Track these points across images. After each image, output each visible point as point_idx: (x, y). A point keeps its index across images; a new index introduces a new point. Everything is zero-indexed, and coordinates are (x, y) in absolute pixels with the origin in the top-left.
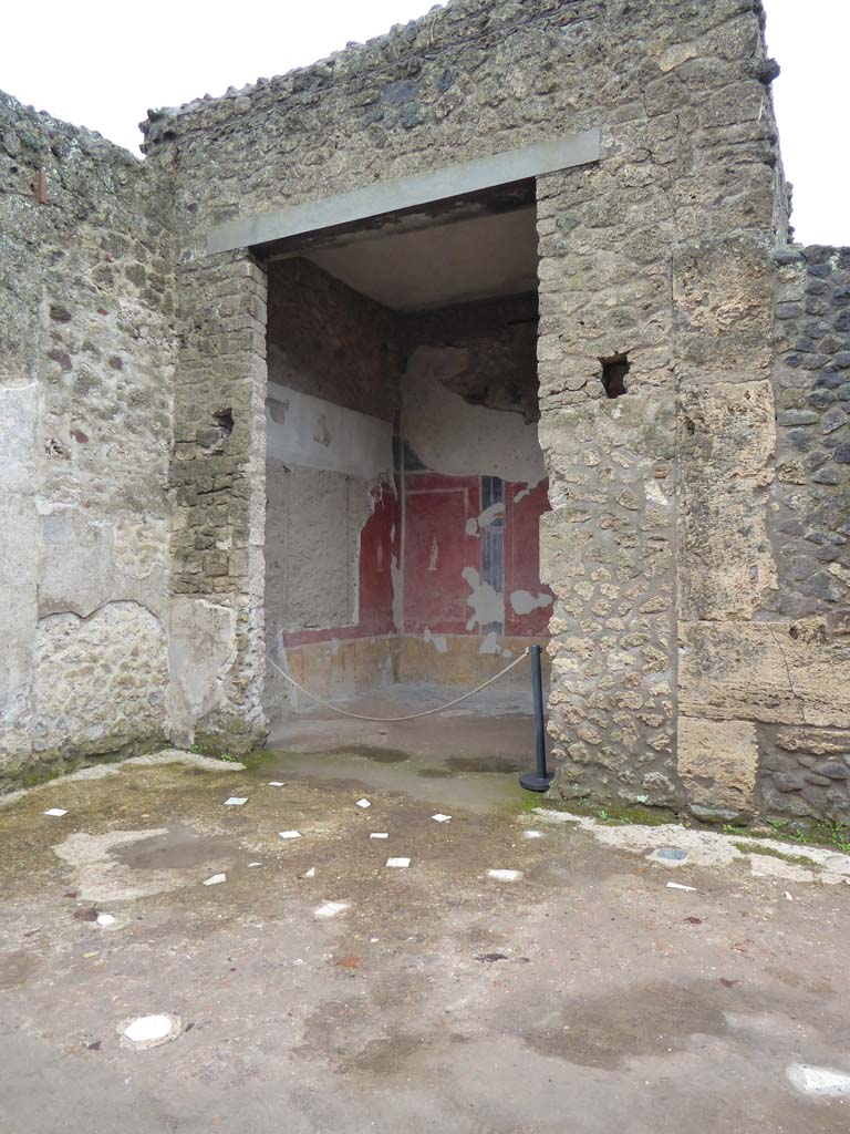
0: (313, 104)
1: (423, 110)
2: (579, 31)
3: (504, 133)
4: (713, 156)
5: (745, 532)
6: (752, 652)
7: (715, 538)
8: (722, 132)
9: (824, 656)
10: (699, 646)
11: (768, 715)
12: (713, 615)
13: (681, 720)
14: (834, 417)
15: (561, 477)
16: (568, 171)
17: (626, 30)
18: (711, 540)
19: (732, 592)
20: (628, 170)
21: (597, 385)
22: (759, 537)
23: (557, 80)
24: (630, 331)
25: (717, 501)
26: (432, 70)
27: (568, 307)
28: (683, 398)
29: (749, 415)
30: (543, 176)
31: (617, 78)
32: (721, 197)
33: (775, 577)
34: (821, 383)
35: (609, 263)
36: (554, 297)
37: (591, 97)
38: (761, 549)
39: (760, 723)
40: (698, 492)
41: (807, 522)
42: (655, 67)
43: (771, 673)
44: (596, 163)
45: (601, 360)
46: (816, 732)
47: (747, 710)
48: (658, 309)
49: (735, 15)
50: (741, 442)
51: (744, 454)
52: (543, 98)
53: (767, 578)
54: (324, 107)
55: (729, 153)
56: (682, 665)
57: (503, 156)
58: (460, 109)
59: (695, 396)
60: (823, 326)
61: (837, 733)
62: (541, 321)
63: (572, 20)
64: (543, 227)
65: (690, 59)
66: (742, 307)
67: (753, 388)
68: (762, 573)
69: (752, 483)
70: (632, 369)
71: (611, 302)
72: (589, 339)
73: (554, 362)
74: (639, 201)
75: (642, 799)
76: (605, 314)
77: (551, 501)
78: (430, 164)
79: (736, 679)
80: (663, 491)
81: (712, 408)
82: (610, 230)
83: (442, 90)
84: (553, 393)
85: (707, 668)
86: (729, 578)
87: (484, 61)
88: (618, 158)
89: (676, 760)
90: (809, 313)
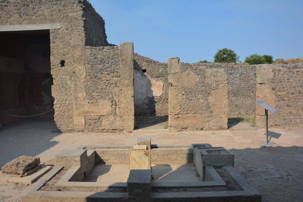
0: (6, 6)
1: (29, 13)
2: (57, 6)
3: (44, 20)
4: (77, 31)
5: (82, 88)
6: (83, 106)
7: (78, 89)
8: (78, 28)
9: (93, 106)
10: (76, 105)
11: (86, 115)
12: (78, 100)
13: (74, 117)
14: (93, 72)
15: (55, 79)
16: (55, 29)
17: (64, 8)
18: (77, 89)
19: (80, 97)
20: (64, 31)
21: (60, 65)
22: (83, 89)
23: (53, 14)
24: (65, 57)
25: (78, 84)
26: (31, 6)
27: (55, 52)
28: (73, 68)
29: (82, 71)
30: (51, 29)
31: (63, 16)
32: (78, 38)
33: (86, 95)
34: (91, 67)
35: (62, 46)
36: (53, 50)
37: (59, 18)
38: (84, 91)
39: (85, 116)
40: (75, 82)
41: (90, 87)
42: (68, 15)
43: (86, 109)
44: (59, 29)
45: (60, 61)
46: (92, 116)
47: (83, 114)
48: (69, 54)
49: (80, 10)
50: (81, 75)
51: (81, 77)
52: (51, 16)
53: (85, 95)
54: (9, 7)
55: (79, 31)
56: (74, 108)
57: (44, 24)
58: (36, 15)
59: (74, 68)
60: (92, 59)
61: (95, 116)
62: (51, 53)
63: (56, 4)
64: (51, 38)
65: (74, 15)
66: (81, 55)
67: (82, 67)
68: (84, 94)
69: (83, 81)
70: (66, 62)
71: (62, 52)
72: (59, 57)
73: (53, 60)
74: (66, 36)
75: (69, 129)
76: (61, 53)
77: (54, 83)
78: (31, 23)
79: (81, 110)
80: (70, 82)
81: (77, 69)
82: (62, 40)
83: (33, 10)
84: (53, 65)
85: (77, 108)
86: (80, 95)
87: (41, 7)
88: (63, 29)
89: (73, 123)
90: (90, 56)
